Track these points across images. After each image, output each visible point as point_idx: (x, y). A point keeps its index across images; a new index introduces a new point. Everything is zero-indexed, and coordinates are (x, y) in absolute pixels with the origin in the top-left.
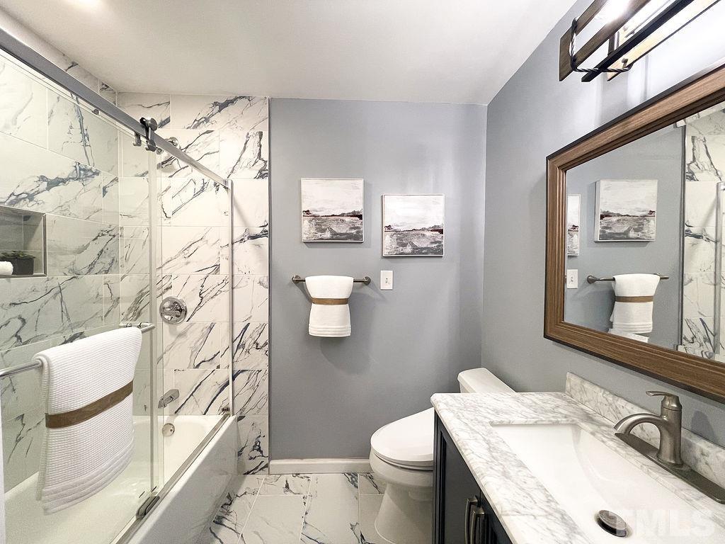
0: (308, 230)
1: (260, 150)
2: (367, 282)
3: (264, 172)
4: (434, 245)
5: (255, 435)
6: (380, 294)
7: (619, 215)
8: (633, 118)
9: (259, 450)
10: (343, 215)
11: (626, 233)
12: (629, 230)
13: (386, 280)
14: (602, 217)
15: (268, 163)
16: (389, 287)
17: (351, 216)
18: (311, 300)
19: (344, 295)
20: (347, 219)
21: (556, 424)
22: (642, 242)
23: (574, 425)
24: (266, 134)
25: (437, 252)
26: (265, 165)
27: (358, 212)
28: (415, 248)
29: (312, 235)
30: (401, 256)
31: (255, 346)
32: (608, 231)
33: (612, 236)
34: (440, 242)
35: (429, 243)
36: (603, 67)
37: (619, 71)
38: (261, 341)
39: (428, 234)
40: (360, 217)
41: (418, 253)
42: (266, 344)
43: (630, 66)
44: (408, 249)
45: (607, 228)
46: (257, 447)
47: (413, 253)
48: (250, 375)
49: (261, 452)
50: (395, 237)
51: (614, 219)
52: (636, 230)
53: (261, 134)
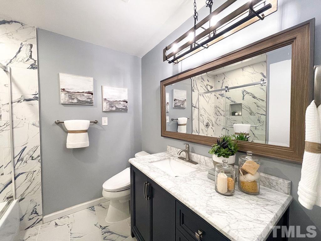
0: (64, 98)
1: (31, 54)
2: (96, 122)
3: (34, 66)
4: (124, 107)
5: (32, 206)
6: (102, 127)
7: (178, 100)
8: (179, 76)
9: (36, 213)
10: (83, 92)
11: (180, 105)
12: (181, 105)
13: (105, 121)
14: (174, 100)
15: (37, 62)
16: (107, 124)
17: (87, 93)
18: (67, 132)
19: (86, 128)
20: (86, 95)
21: (165, 159)
22: (184, 108)
23: (169, 158)
24: (35, 46)
25: (125, 110)
26: (35, 62)
27: (91, 92)
28: (117, 108)
29: (66, 101)
30: (111, 111)
31: (31, 158)
32: (176, 105)
33: (177, 106)
34: (126, 106)
35: (122, 106)
36: (173, 61)
37: (176, 63)
38: (35, 156)
39: (122, 103)
40: (92, 94)
41: (118, 110)
42: (39, 156)
43: (178, 62)
44: (114, 109)
45: (176, 104)
46: (34, 212)
47: (116, 110)
48: (28, 175)
49: (37, 214)
50: (108, 103)
51: (177, 101)
52: (182, 105)
53: (31, 46)
